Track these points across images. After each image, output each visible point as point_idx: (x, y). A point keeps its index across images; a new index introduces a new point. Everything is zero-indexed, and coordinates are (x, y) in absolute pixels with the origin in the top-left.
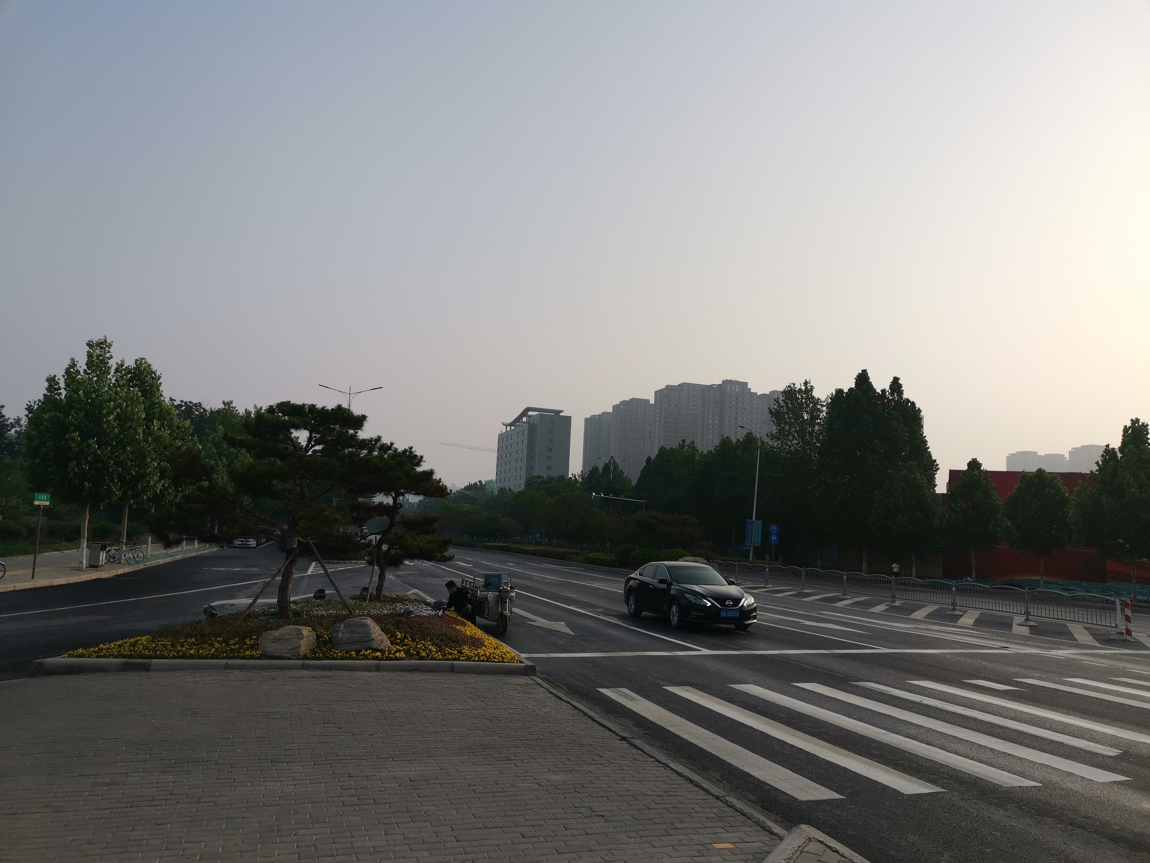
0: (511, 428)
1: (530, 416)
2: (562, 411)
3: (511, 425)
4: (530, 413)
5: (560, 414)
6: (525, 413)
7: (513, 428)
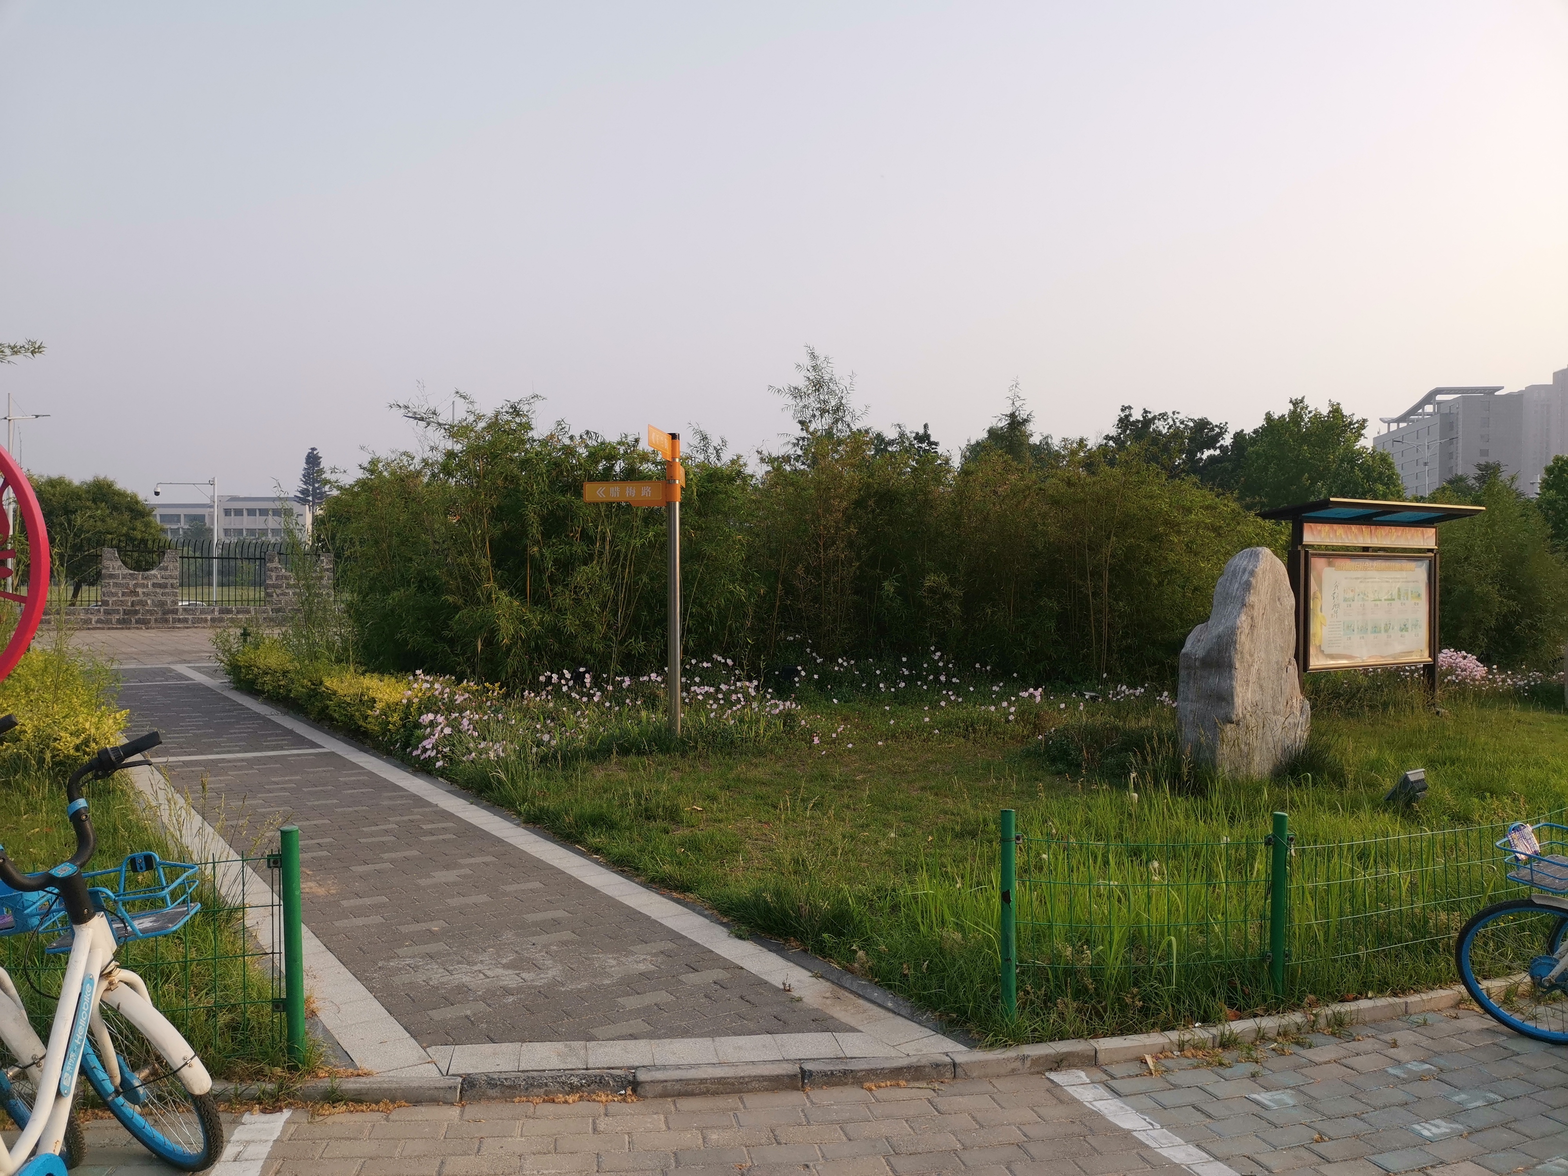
0: (1398, 426)
1: (1439, 403)
2: (1502, 388)
3: (1398, 421)
4: (1439, 398)
5: (1497, 393)
6: (1429, 398)
7: (1402, 425)
